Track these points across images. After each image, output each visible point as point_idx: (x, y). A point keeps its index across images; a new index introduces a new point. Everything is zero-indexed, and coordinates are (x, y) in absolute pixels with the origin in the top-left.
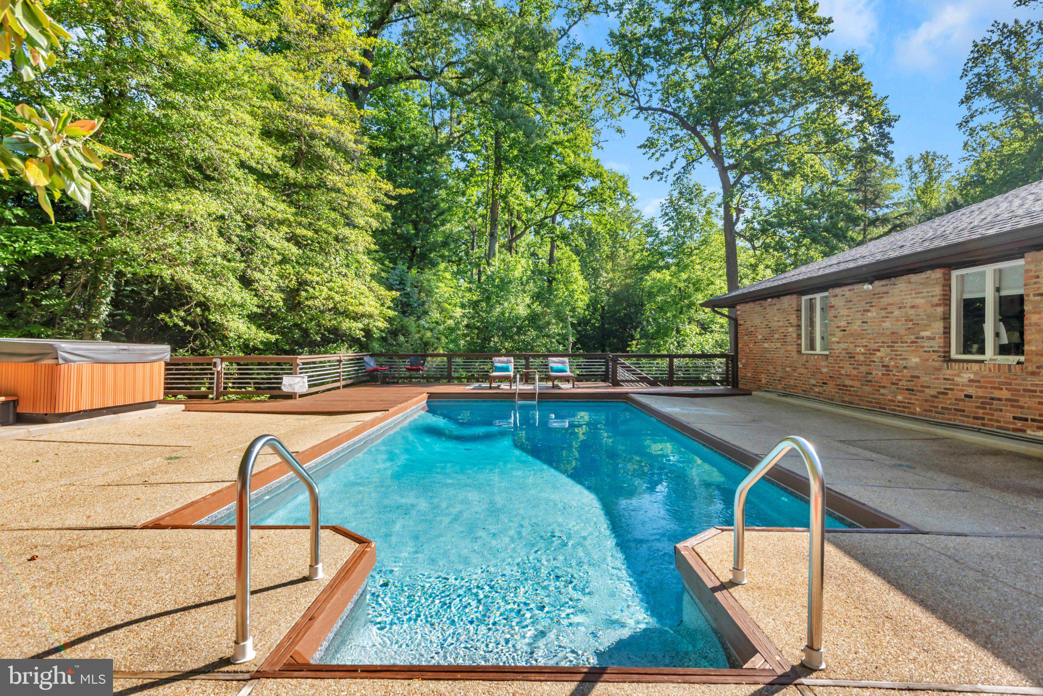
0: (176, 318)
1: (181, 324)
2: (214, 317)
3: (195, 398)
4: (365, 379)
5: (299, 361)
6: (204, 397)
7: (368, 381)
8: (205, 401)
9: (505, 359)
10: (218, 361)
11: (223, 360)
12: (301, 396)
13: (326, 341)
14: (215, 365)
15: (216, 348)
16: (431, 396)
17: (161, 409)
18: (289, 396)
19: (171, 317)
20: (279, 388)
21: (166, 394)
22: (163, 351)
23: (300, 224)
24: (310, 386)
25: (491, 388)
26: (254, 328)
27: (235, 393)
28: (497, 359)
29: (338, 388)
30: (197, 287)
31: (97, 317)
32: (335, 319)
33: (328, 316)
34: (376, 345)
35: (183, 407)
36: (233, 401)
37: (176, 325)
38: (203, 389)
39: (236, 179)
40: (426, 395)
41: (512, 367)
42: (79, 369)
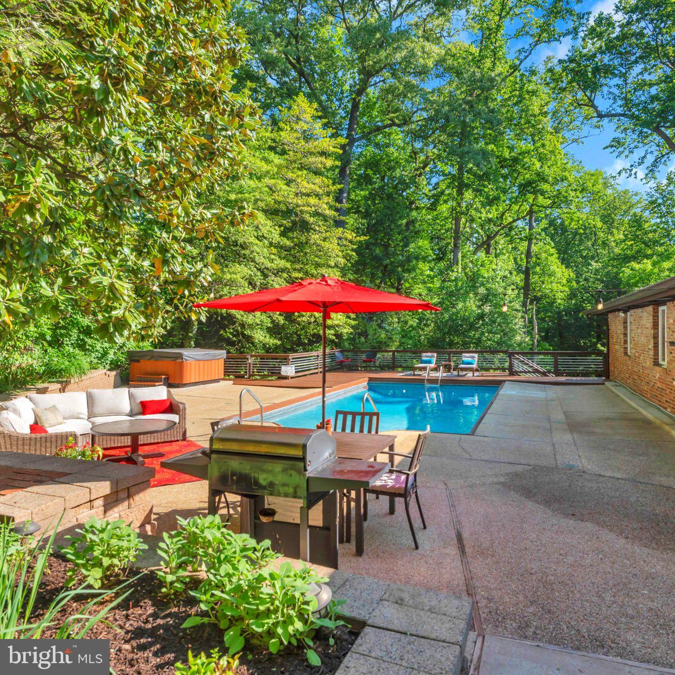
0: (228, 334)
1: (231, 336)
2: (247, 332)
3: (239, 378)
4: (336, 367)
5: (290, 358)
6: (242, 377)
7: (339, 368)
8: (243, 379)
9: (430, 354)
10: (249, 357)
11: (252, 356)
12: (292, 378)
13: (311, 343)
14: (248, 359)
15: (249, 348)
16: (371, 379)
17: (222, 383)
18: (286, 378)
19: (226, 333)
20: (279, 373)
21: (225, 375)
22: (222, 353)
23: (295, 269)
24: (296, 372)
25: (414, 375)
26: (268, 336)
27: (259, 375)
28: (424, 354)
29: (317, 373)
30: (239, 317)
31: (192, 332)
32: (316, 329)
33: (312, 326)
34: (346, 344)
35: (232, 382)
36: (257, 379)
37: (229, 337)
38: (242, 373)
39: (257, 253)
40: (367, 379)
41: (434, 360)
42: (191, 363)
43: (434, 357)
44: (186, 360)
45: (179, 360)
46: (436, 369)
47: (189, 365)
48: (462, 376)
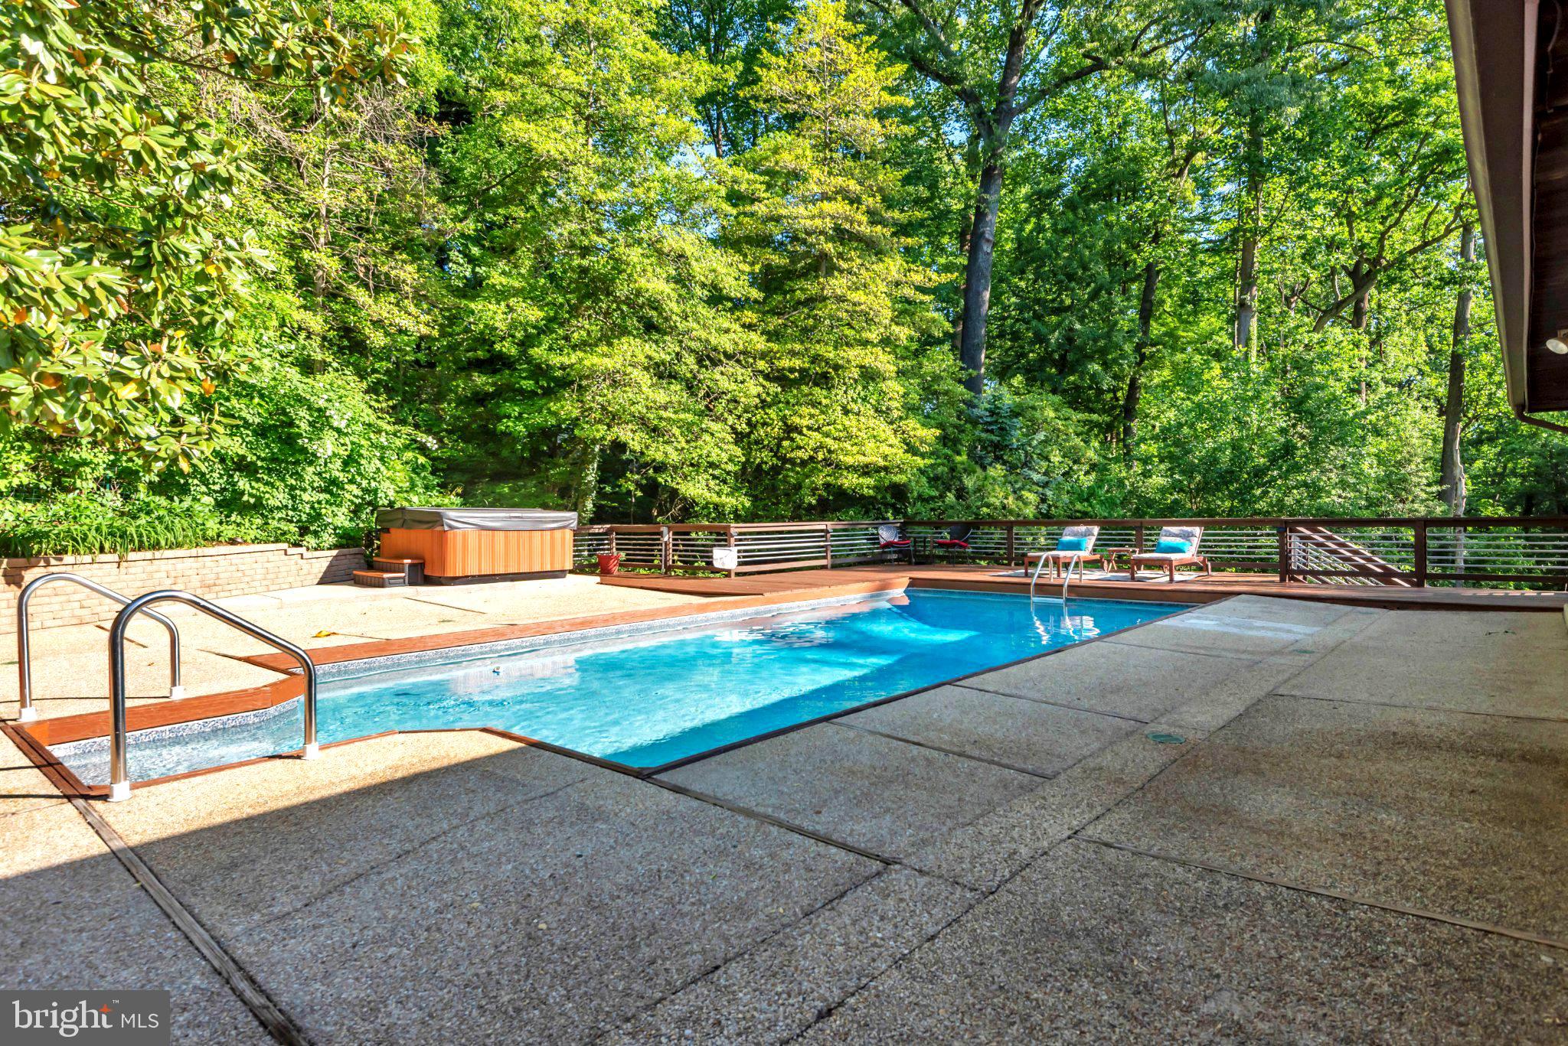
5: (733, 531)
9: (1084, 529)
10: (665, 530)
12: (727, 575)
16: (914, 583)
18: (720, 573)
21: (575, 565)
22: (565, 518)
28: (1071, 529)
29: (823, 567)
35: (595, 579)
40: (910, 582)
41: (1090, 542)
42: (464, 536)
43: (1089, 534)
44: (451, 527)
45: (439, 528)
46: (1094, 564)
47: (459, 539)
48: (1140, 580)
